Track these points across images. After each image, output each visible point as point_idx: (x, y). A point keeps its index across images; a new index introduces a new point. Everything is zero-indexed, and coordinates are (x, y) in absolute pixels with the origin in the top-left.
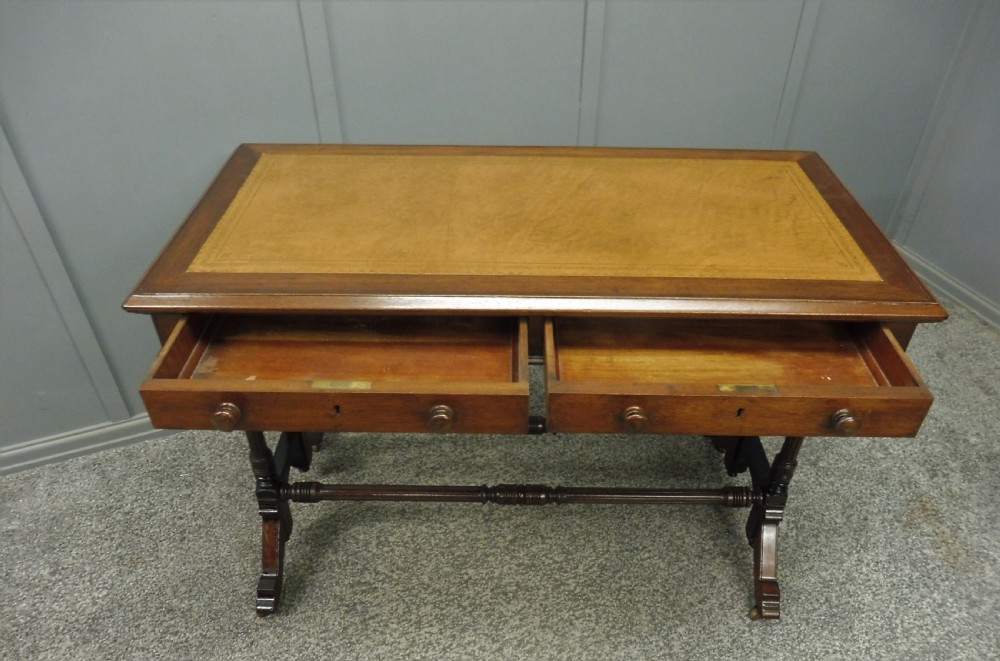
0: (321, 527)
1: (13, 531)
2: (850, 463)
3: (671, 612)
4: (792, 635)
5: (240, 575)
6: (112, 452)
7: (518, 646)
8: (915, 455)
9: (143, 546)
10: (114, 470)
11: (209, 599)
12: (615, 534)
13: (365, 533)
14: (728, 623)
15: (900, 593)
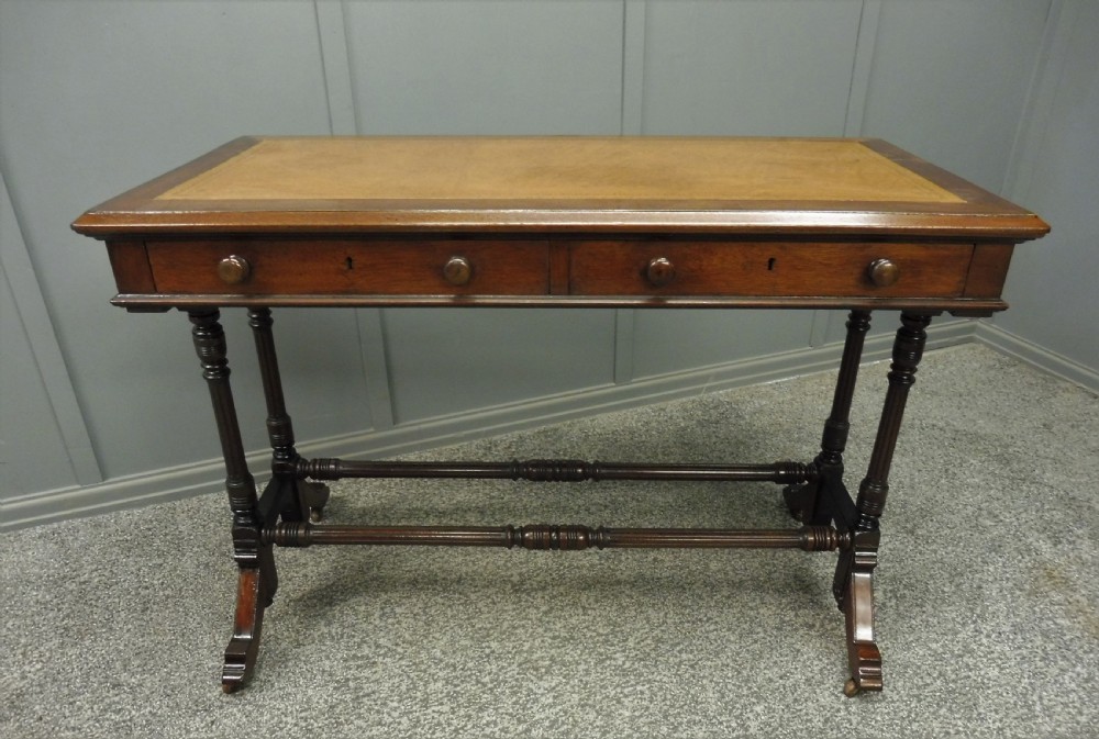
0: (315, 597)
3: (745, 689)
4: (901, 714)
5: (209, 648)
7: (551, 727)
8: (1031, 522)
11: (167, 673)
12: (674, 605)
13: (367, 604)
14: (817, 701)
15: (1033, 667)
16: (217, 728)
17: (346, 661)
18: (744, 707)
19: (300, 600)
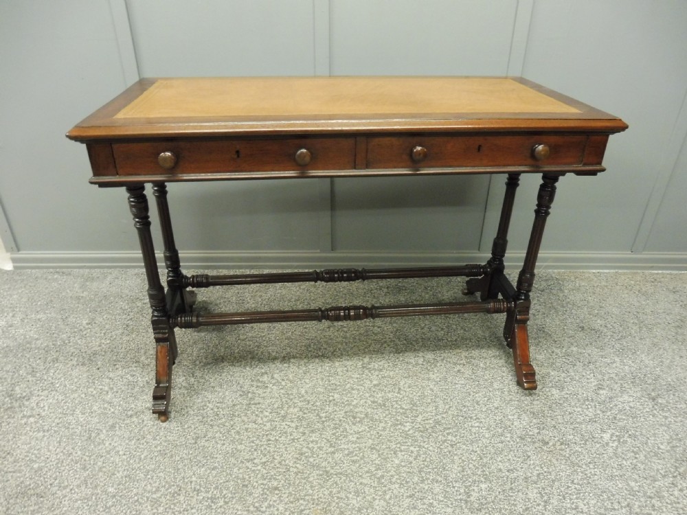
18: (474, 482)
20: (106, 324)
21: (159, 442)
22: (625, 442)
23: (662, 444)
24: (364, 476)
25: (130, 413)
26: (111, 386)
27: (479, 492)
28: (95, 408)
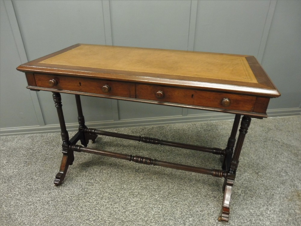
1: (3, 150)
2: (271, 175)
3: (189, 212)
6: (38, 135)
8: (298, 177)
9: (34, 160)
10: (36, 139)
11: (44, 178)
12: (178, 183)
13: (97, 168)
14: (209, 220)
15: (282, 224)
16: (50, 195)
17: (86, 183)
18: (187, 218)
19: (81, 164)
20: (16, 162)
21: (44, 216)
22: (247, 193)
23: (262, 192)
24: (139, 221)
25: (30, 204)
26: (20, 192)
27: (189, 222)
28: (12, 203)
